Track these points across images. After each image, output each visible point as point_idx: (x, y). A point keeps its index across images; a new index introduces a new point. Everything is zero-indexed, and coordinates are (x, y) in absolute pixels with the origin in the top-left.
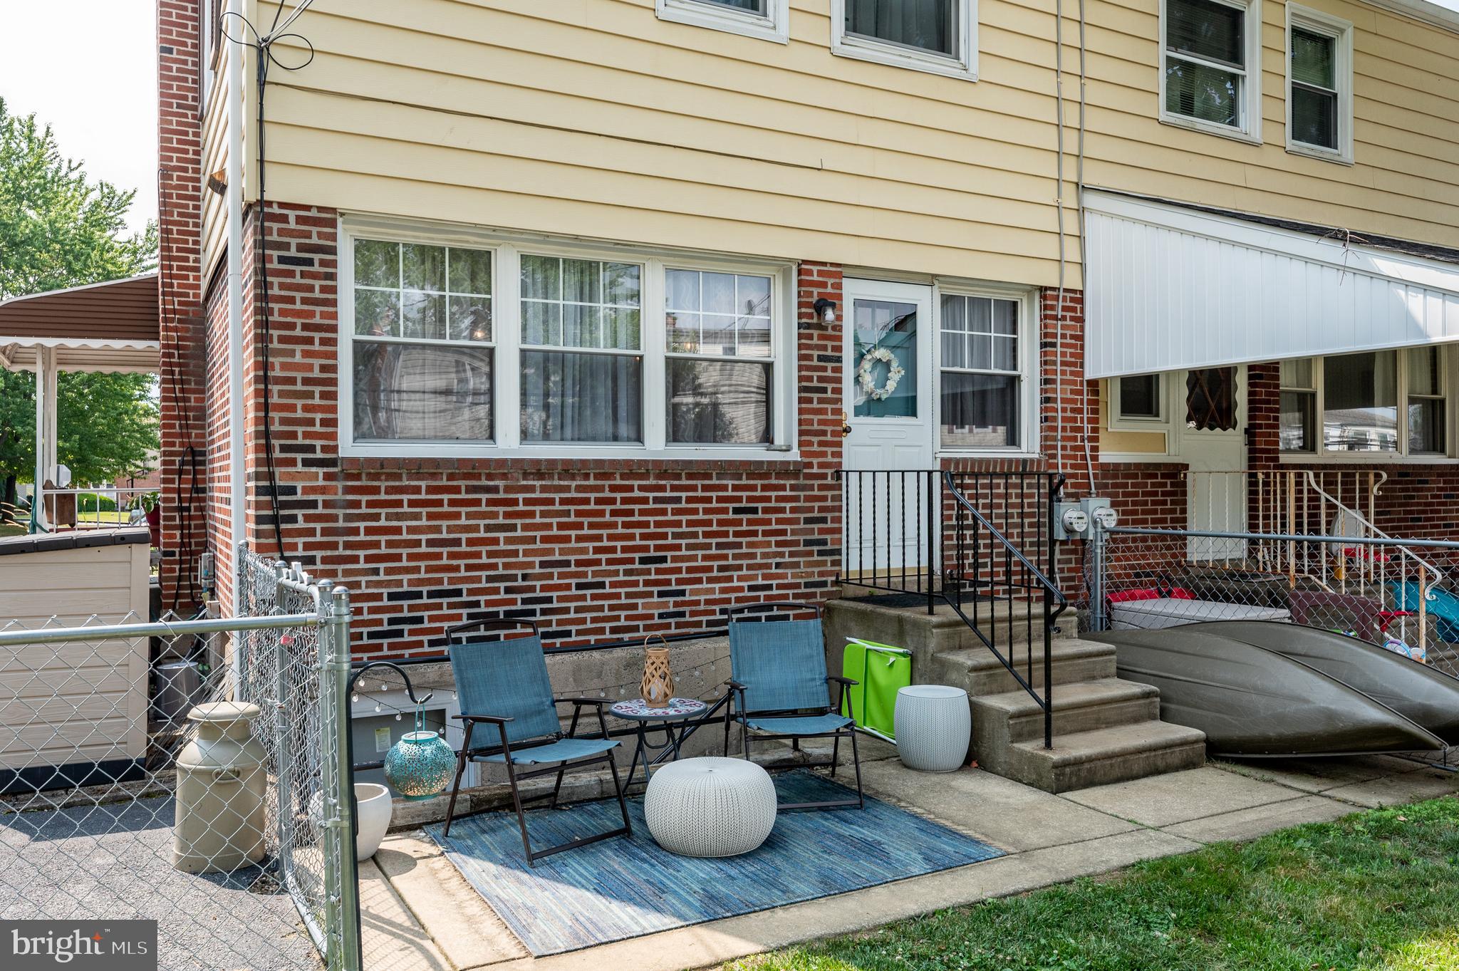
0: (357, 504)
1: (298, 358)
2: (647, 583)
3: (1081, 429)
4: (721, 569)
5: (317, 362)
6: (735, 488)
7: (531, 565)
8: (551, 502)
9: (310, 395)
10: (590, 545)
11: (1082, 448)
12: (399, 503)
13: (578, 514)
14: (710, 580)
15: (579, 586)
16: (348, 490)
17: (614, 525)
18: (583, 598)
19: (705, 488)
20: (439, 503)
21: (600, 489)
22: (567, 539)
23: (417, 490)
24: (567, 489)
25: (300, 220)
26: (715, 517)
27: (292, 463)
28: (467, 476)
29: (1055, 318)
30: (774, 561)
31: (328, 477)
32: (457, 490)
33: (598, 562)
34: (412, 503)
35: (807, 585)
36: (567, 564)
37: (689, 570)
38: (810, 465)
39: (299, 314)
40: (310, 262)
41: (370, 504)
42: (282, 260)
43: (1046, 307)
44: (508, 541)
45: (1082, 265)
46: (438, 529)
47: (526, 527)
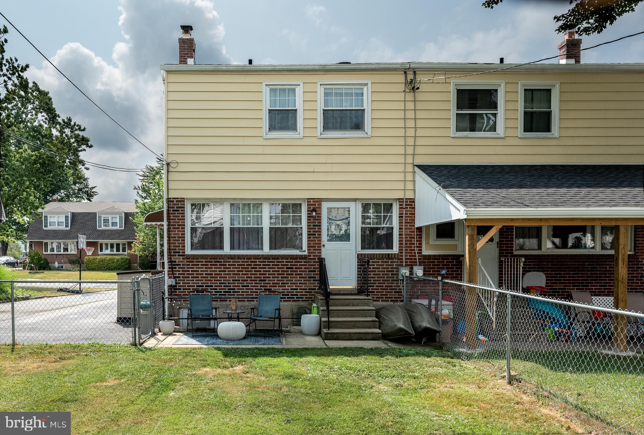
0: (189, 265)
1: (176, 232)
2: (261, 286)
3: (414, 244)
4: (282, 283)
5: (180, 233)
6: (286, 262)
7: (230, 280)
8: (235, 265)
9: (179, 240)
10: (245, 276)
11: (414, 250)
12: (198, 265)
13: (242, 268)
14: (279, 286)
15: (242, 286)
16: (187, 262)
17: (252, 271)
18: (243, 289)
19: (277, 262)
20: (208, 265)
21: (248, 262)
22: (239, 274)
23: (203, 262)
24: (239, 262)
25: (177, 201)
26: (280, 270)
27: (176, 255)
28: (214, 259)
29: (403, 208)
30: (299, 282)
31: (183, 259)
32: (212, 262)
33: (247, 280)
34: (201, 265)
35: (309, 289)
36: (239, 280)
37: (273, 283)
38: (310, 256)
39: (176, 222)
40: (179, 211)
41: (192, 265)
42: (173, 211)
43: (400, 205)
44: (224, 274)
45: (414, 190)
46: (207, 271)
47: (228, 271)
